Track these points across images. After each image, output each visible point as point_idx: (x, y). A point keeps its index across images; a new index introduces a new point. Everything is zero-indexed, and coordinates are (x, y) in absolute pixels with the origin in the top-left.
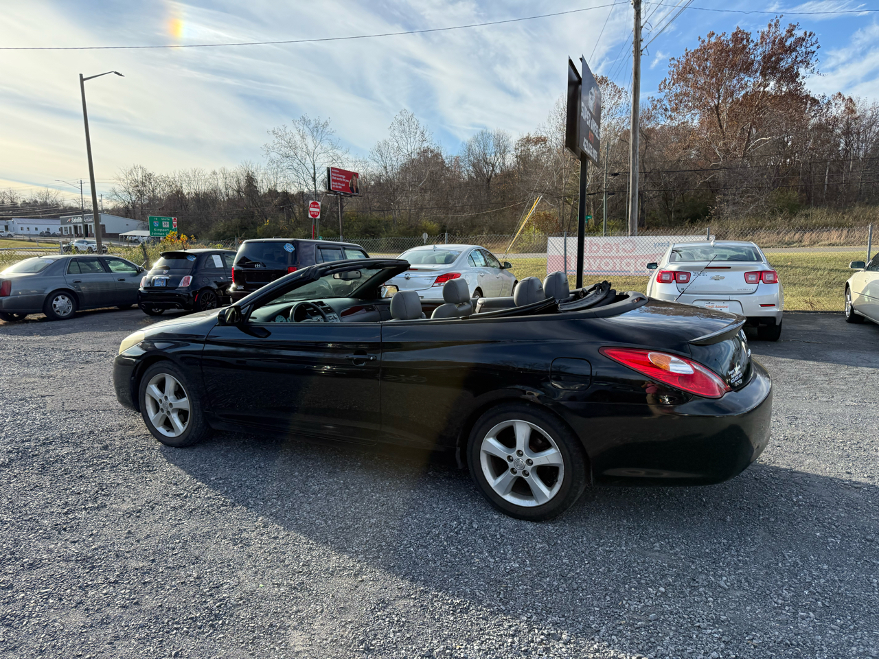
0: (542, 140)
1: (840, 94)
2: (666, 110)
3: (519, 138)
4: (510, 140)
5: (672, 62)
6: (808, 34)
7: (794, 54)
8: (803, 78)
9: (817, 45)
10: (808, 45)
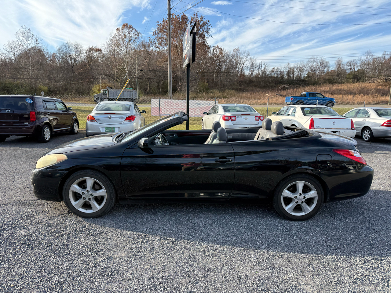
0: (99, 50)
1: (218, 46)
2: (156, 44)
3: (88, 48)
4: (83, 48)
5: (158, 23)
6: (208, 21)
7: (203, 28)
8: (207, 38)
9: (211, 26)
10: (208, 25)
